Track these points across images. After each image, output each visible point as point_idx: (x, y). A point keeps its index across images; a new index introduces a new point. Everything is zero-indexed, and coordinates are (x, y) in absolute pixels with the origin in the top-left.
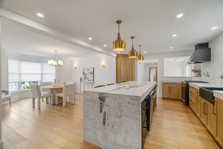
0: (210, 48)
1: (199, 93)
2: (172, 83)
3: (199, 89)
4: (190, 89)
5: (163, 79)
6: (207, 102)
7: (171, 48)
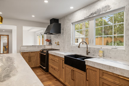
0: (60, 24)
1: (64, 61)
2: (31, 52)
3: (64, 57)
4: (50, 57)
5: (22, 48)
6: (75, 69)
7: (33, 16)
